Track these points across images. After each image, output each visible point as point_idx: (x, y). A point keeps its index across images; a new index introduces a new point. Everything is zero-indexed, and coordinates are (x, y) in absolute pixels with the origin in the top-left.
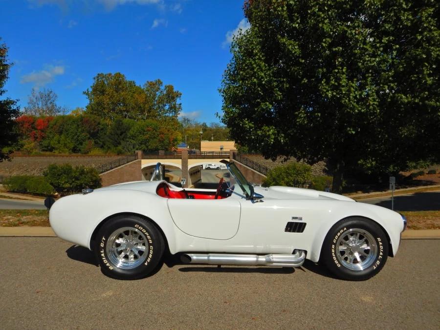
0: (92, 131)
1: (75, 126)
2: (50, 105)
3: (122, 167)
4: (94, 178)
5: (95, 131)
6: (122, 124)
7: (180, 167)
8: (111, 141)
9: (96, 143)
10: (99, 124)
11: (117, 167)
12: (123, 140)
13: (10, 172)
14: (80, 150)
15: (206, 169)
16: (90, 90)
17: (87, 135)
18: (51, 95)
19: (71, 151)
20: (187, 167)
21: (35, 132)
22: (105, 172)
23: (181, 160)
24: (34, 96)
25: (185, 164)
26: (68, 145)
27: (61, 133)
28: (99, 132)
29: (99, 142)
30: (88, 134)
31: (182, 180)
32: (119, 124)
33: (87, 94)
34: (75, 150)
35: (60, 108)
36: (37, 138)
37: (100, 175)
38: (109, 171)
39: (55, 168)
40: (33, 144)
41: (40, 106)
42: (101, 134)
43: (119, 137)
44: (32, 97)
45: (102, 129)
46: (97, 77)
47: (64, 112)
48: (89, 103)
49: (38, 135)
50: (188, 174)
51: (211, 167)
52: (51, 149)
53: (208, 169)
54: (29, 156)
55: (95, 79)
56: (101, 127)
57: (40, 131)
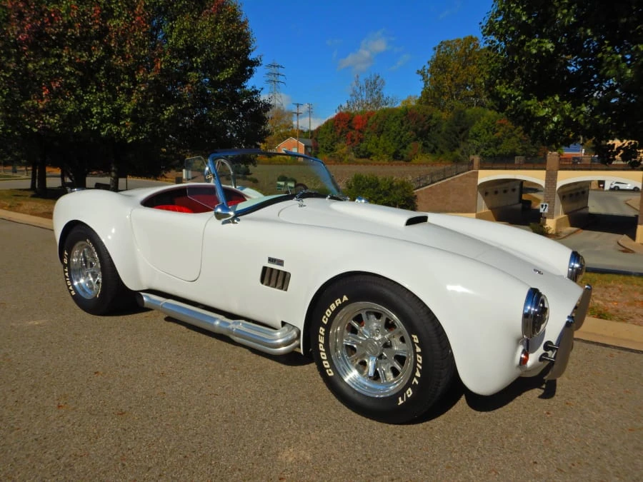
0: (420, 129)
1: (398, 122)
2: (376, 96)
3: (447, 182)
4: (406, 195)
5: (425, 128)
6: (464, 116)
7: (542, 183)
8: (446, 142)
9: (425, 145)
10: (431, 117)
11: (440, 180)
12: (463, 140)
13: (315, 184)
14: (403, 157)
15: (611, 189)
16: (428, 67)
17: (412, 135)
18: (378, 82)
19: (391, 157)
20: (555, 184)
21: (352, 133)
22: (423, 186)
23: (545, 171)
24: (357, 85)
25: (551, 179)
26: (388, 149)
27: (380, 133)
28: (431, 130)
29: (429, 145)
30: (414, 133)
31: (542, 206)
32: (460, 115)
33: (423, 75)
34: (396, 156)
35: (387, 99)
36: (354, 140)
37: (415, 191)
38: (429, 186)
39: (360, 179)
40: (345, 149)
41: (364, 98)
42: (433, 133)
43: (457, 136)
44: (356, 87)
45: (435, 126)
46: (439, 47)
47: (392, 104)
48: (423, 86)
49: (355, 138)
50: (557, 195)
51: (621, 187)
52: (367, 155)
53: (615, 189)
54: (342, 164)
55: (435, 49)
56: (433, 121)
57: (358, 132)
